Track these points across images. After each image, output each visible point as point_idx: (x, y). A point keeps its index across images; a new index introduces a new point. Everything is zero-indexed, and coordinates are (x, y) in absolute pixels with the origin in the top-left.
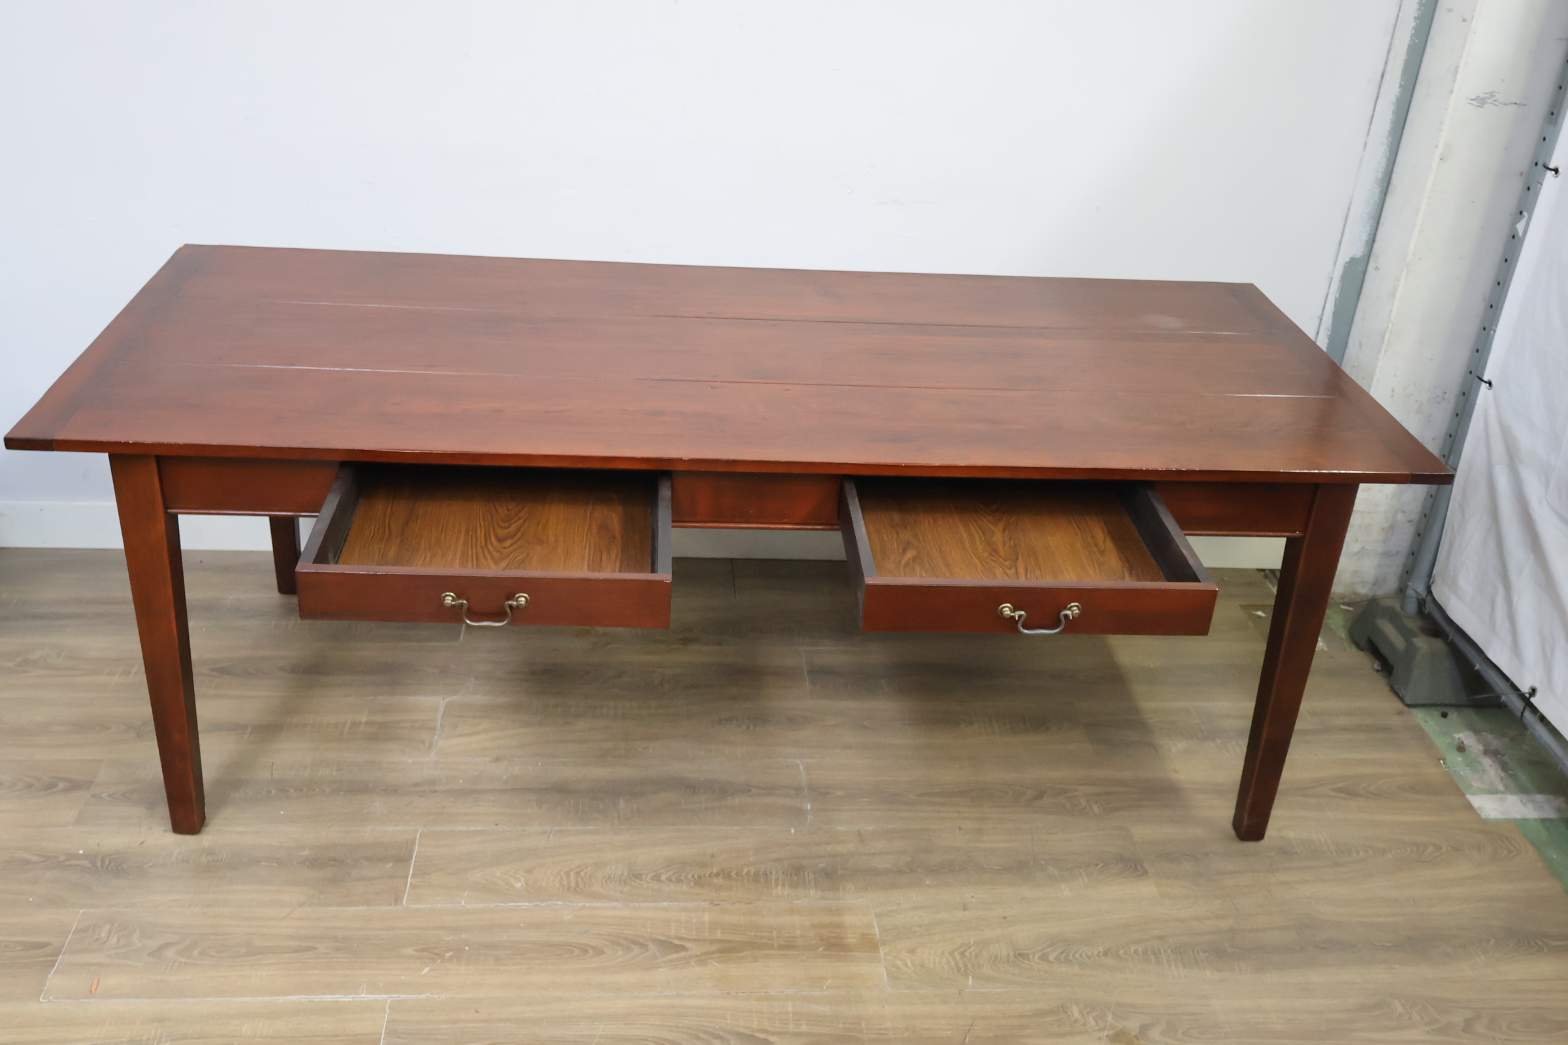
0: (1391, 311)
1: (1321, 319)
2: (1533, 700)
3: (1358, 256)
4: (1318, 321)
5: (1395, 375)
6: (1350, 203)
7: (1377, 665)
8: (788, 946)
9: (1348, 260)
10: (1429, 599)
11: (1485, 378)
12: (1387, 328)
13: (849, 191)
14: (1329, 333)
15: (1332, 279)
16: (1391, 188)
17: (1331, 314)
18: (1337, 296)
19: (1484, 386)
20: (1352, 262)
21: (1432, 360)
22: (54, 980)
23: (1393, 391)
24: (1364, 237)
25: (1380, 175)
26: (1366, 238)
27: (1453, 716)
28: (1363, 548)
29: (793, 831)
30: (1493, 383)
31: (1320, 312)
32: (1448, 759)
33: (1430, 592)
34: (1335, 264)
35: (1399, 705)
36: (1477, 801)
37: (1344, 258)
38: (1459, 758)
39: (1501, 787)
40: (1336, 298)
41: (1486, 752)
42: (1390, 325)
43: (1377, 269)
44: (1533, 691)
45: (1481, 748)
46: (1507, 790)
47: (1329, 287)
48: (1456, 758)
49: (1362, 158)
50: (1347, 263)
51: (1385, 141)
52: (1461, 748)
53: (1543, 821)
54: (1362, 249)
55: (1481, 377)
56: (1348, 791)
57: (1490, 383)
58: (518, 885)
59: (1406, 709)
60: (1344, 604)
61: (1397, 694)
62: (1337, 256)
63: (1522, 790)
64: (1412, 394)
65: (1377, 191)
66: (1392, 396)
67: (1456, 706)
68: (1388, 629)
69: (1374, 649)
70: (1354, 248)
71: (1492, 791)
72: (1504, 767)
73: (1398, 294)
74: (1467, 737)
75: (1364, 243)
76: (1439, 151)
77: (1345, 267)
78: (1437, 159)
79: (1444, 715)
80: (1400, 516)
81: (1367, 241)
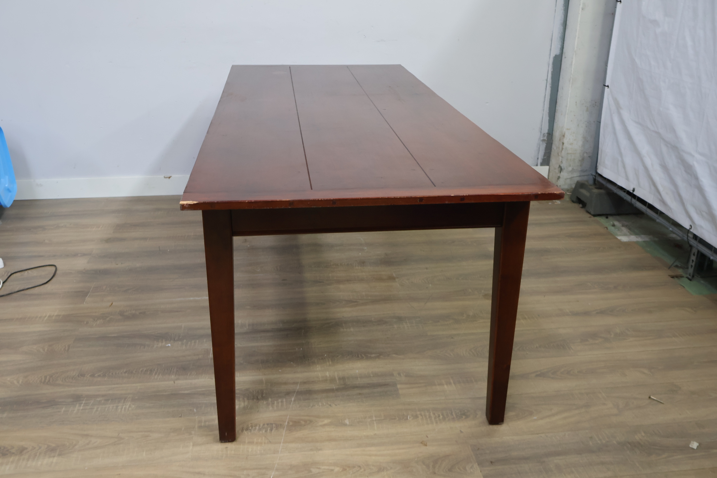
0: (572, 70)
1: (547, 80)
2: (635, 193)
3: (558, 54)
4: (546, 81)
5: (576, 96)
6: (552, 34)
7: (581, 206)
8: (361, 280)
9: (554, 56)
10: (597, 175)
11: (606, 85)
12: (571, 77)
13: (365, 37)
14: (551, 86)
15: (549, 64)
16: (567, 26)
17: (551, 78)
18: (552, 70)
19: (606, 88)
20: (556, 57)
21: (589, 89)
22: (88, 299)
23: (576, 102)
24: (559, 46)
25: (562, 22)
26: (560, 47)
27: (610, 218)
28: (573, 169)
29: (360, 254)
30: (609, 86)
31: (546, 78)
32: (609, 228)
33: (597, 173)
34: (550, 58)
35: (590, 215)
36: (619, 238)
37: (553, 55)
38: (613, 228)
39: (628, 234)
40: (552, 72)
41: (623, 226)
42: (572, 76)
43: (565, 57)
44: (634, 190)
45: (621, 225)
46: (631, 234)
47: (549, 67)
48: (612, 229)
49: (555, 16)
50: (554, 57)
51: (563, 8)
52: (614, 225)
53: (644, 241)
54: (559, 51)
55: (604, 85)
56: (571, 236)
57: (608, 86)
58: (259, 270)
59: (592, 216)
60: (568, 192)
61: (588, 212)
62: (550, 55)
63: (636, 234)
64: (583, 104)
65: (562, 28)
66: (576, 105)
67: (611, 215)
68: (584, 191)
69: (580, 201)
70: (556, 51)
71: (625, 235)
72: (630, 229)
73: (573, 63)
74: (616, 223)
75: (559, 49)
76: (581, 6)
77: (553, 59)
78: (581, 9)
79: (607, 218)
80: (585, 155)
81: (561, 48)
